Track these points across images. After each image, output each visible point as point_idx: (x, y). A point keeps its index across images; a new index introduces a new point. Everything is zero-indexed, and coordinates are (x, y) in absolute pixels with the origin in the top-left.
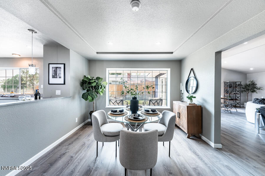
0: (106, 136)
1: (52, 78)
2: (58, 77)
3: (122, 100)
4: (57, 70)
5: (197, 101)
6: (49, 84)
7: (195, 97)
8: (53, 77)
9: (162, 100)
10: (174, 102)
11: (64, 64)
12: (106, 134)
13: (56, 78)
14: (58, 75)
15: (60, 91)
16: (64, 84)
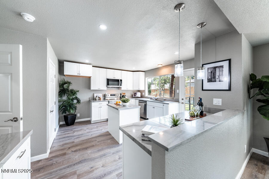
1: (208, 82)
2: (217, 80)
4: (216, 71)
6: (203, 90)
8: (210, 81)
11: (230, 60)
13: (214, 82)
14: (217, 77)
15: (220, 100)
16: (230, 90)
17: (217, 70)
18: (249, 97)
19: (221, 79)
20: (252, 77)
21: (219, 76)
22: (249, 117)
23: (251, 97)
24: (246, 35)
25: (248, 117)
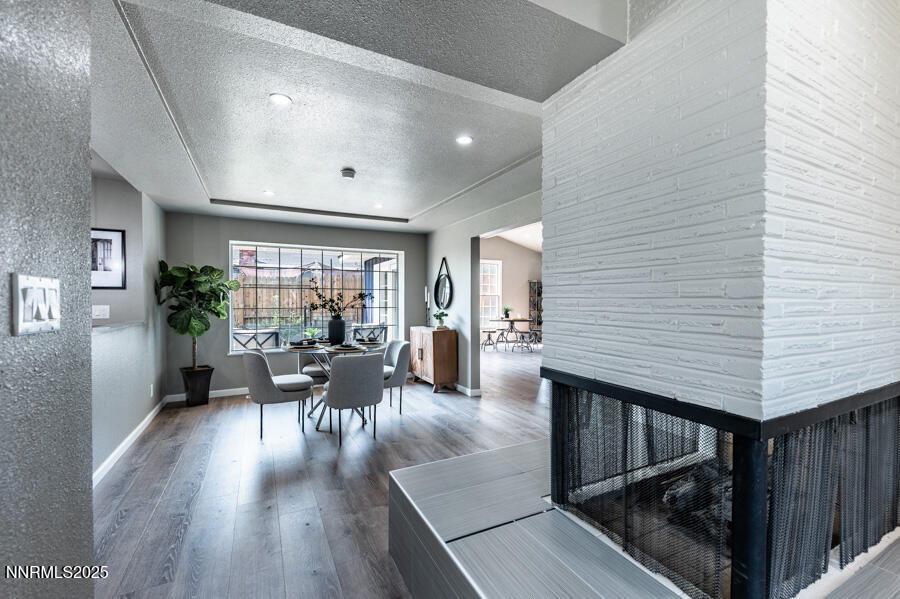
0: (285, 391)
2: (100, 267)
3: (273, 334)
4: (96, 247)
5: (449, 323)
7: (446, 315)
9: (386, 328)
10: (412, 328)
11: (123, 233)
12: (285, 388)
14: (100, 261)
15: (107, 308)
16: (124, 287)
17: (100, 246)
18: (159, 302)
19: (108, 264)
20: (162, 266)
21: (103, 260)
22: (159, 338)
23: (161, 300)
24: (153, 198)
25: (155, 336)
